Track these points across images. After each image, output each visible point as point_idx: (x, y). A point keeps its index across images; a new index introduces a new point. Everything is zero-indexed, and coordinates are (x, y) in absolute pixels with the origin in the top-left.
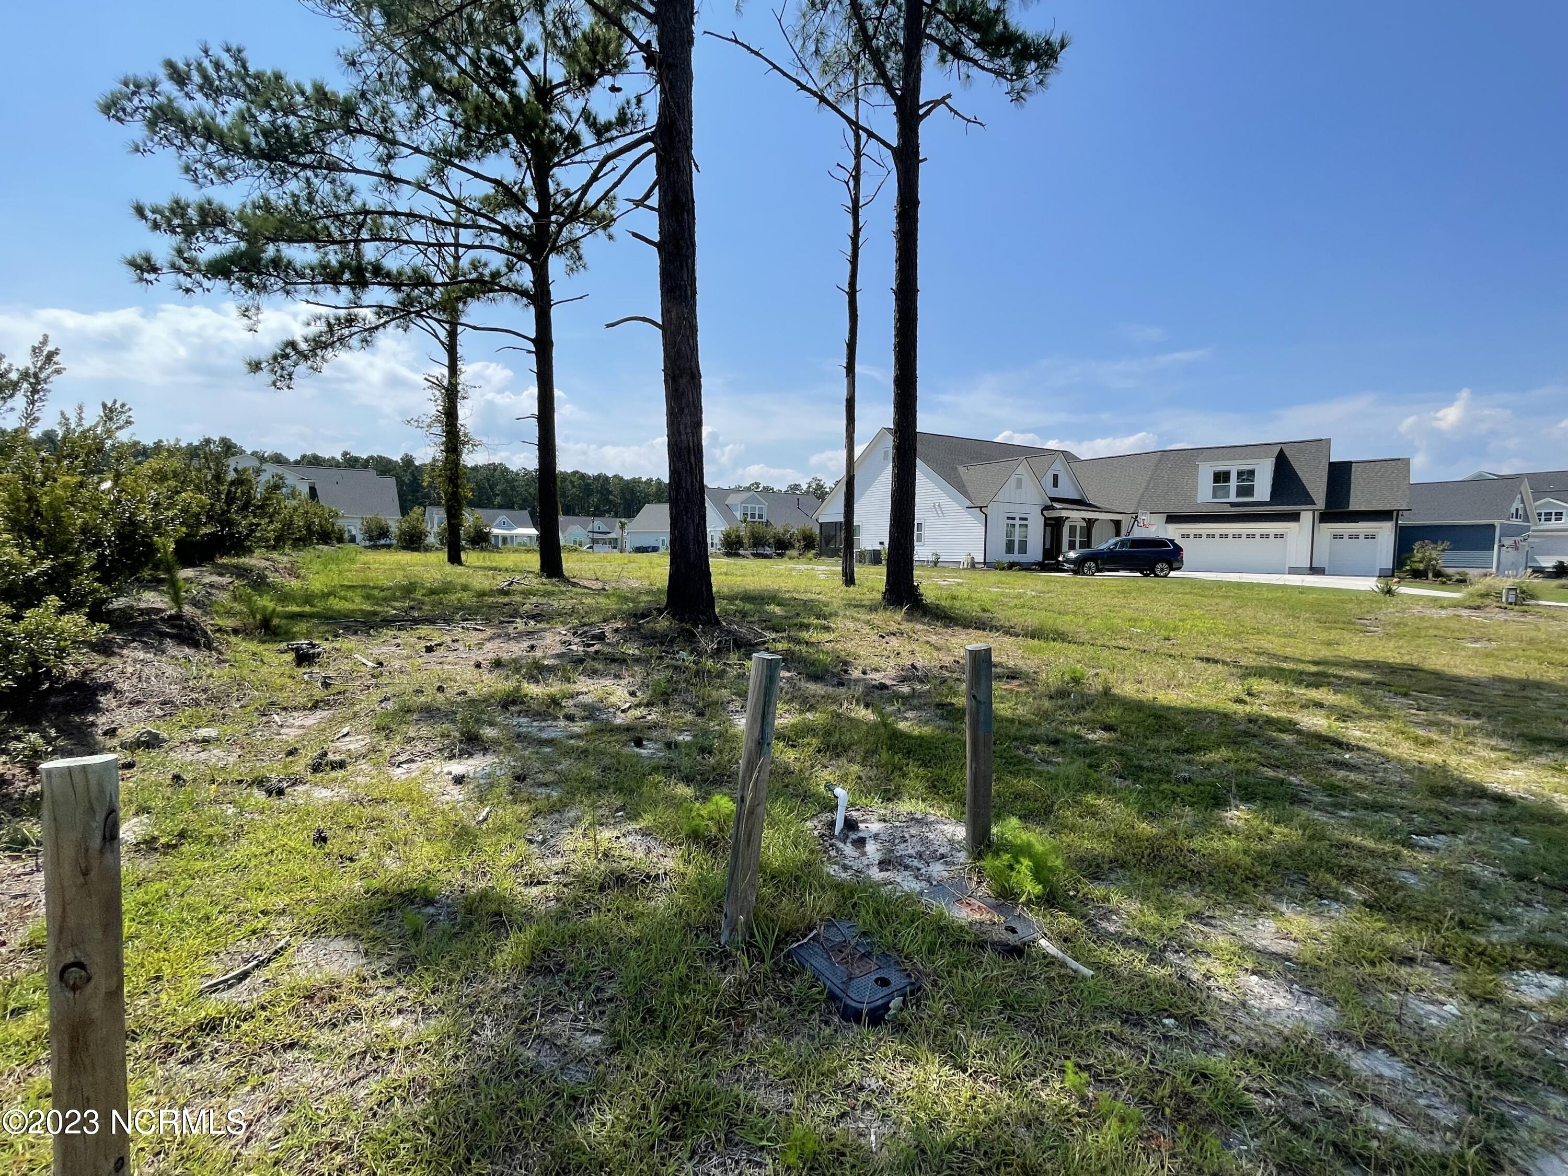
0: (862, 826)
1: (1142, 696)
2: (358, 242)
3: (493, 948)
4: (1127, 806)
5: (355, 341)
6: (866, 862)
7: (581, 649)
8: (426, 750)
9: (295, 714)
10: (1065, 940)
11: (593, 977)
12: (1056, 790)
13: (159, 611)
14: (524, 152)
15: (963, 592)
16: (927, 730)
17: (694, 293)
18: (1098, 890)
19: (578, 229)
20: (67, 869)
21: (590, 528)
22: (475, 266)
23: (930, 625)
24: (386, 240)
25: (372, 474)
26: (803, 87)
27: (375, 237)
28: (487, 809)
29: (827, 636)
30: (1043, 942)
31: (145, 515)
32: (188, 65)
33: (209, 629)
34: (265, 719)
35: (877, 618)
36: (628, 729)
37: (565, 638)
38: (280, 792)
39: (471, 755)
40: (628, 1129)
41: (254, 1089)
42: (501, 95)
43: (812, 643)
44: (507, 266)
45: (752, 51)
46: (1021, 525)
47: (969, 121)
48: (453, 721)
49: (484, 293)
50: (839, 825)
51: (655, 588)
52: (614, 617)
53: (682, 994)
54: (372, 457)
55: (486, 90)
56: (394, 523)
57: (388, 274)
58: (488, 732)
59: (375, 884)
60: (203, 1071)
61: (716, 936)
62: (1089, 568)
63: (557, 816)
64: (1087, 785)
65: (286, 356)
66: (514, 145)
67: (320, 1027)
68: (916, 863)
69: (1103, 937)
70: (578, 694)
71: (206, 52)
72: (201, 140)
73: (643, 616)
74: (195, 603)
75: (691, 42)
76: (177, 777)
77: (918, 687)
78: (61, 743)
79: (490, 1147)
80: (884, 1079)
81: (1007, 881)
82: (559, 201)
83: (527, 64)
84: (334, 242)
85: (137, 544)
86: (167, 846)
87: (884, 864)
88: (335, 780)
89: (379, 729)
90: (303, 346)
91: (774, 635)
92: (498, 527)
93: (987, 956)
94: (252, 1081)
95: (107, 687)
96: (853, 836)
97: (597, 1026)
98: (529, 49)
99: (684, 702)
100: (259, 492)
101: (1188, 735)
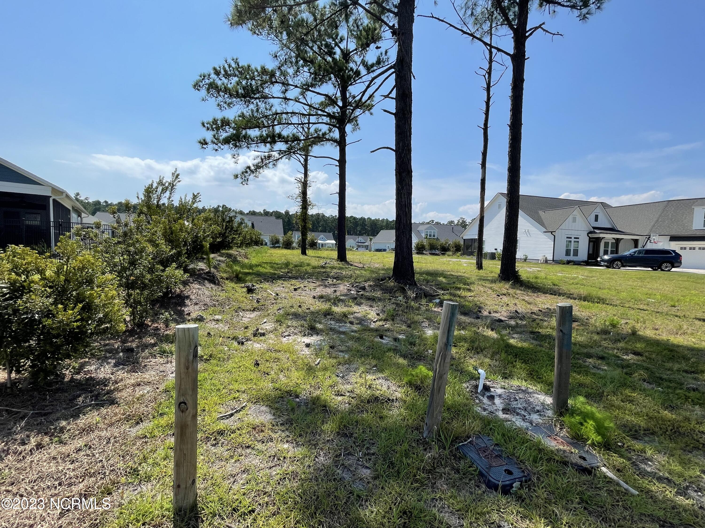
0: (492, 390)
1: (658, 337)
2: (273, 126)
3: (323, 421)
4: (654, 399)
5: (271, 165)
6: (495, 408)
7: (355, 293)
8: (295, 331)
9: (247, 312)
10: (618, 470)
11: (366, 442)
12: (605, 385)
13: (203, 270)
14: (337, 81)
15: (542, 275)
16: (525, 345)
17: (410, 134)
18: (638, 445)
19: (358, 112)
20: (182, 366)
21: (357, 241)
22: (316, 131)
23: (524, 291)
24: (283, 124)
25: (273, 218)
26: (465, 33)
27: (280, 123)
28: (319, 359)
29: (468, 294)
30: (604, 469)
31: (201, 234)
32: (220, 68)
33: (219, 277)
34: (237, 313)
35: (496, 286)
36: (376, 330)
37: (349, 288)
38: (243, 343)
39: (312, 335)
40: (384, 517)
41: (236, 461)
42: (329, 59)
43: (462, 297)
44: (329, 130)
45: (440, 20)
46: (575, 241)
47: (554, 34)
48: (305, 320)
49: (319, 142)
50: (480, 388)
51: (386, 268)
52: (369, 280)
53: (406, 458)
54: (274, 212)
55: (323, 58)
56: (281, 238)
57: (284, 138)
58: (319, 326)
59: (277, 386)
60: (219, 450)
61: (422, 433)
62: (617, 265)
63: (347, 366)
64: (625, 384)
65: (246, 172)
66: (333, 79)
67: (259, 441)
68: (523, 412)
69: (643, 474)
70: (355, 313)
71: (226, 61)
72: (223, 93)
73: (382, 280)
74: (215, 267)
75: (412, 21)
76: (209, 334)
77: (519, 322)
78: (175, 317)
79: (324, 509)
80: (512, 524)
81: (579, 431)
82: (350, 101)
83: (340, 45)
84: (265, 127)
85: (198, 245)
86: (206, 360)
87: (505, 410)
88: (261, 340)
89: (277, 321)
90: (252, 168)
91: (443, 292)
92: (320, 240)
93: (569, 470)
94: (235, 458)
95: (188, 297)
96: (488, 394)
97: (368, 465)
98: (341, 39)
99: (401, 320)
100: (235, 225)
101: (693, 363)
